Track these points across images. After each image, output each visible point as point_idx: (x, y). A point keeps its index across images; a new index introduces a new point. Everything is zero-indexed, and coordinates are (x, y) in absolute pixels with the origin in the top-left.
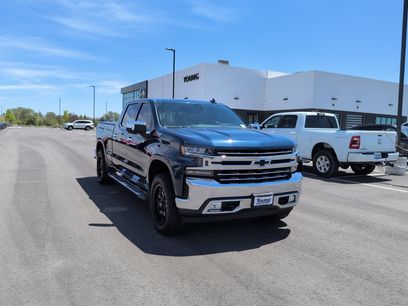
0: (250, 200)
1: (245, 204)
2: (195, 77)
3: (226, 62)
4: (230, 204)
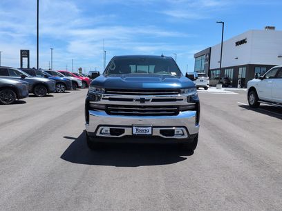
0: (131, 129)
1: (128, 132)
2: (243, 42)
3: (273, 28)
4: (116, 130)
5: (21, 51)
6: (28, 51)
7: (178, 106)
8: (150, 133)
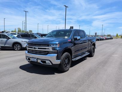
5: (71, 27)
6: (73, 27)
7: (48, 51)
8: (36, 61)
